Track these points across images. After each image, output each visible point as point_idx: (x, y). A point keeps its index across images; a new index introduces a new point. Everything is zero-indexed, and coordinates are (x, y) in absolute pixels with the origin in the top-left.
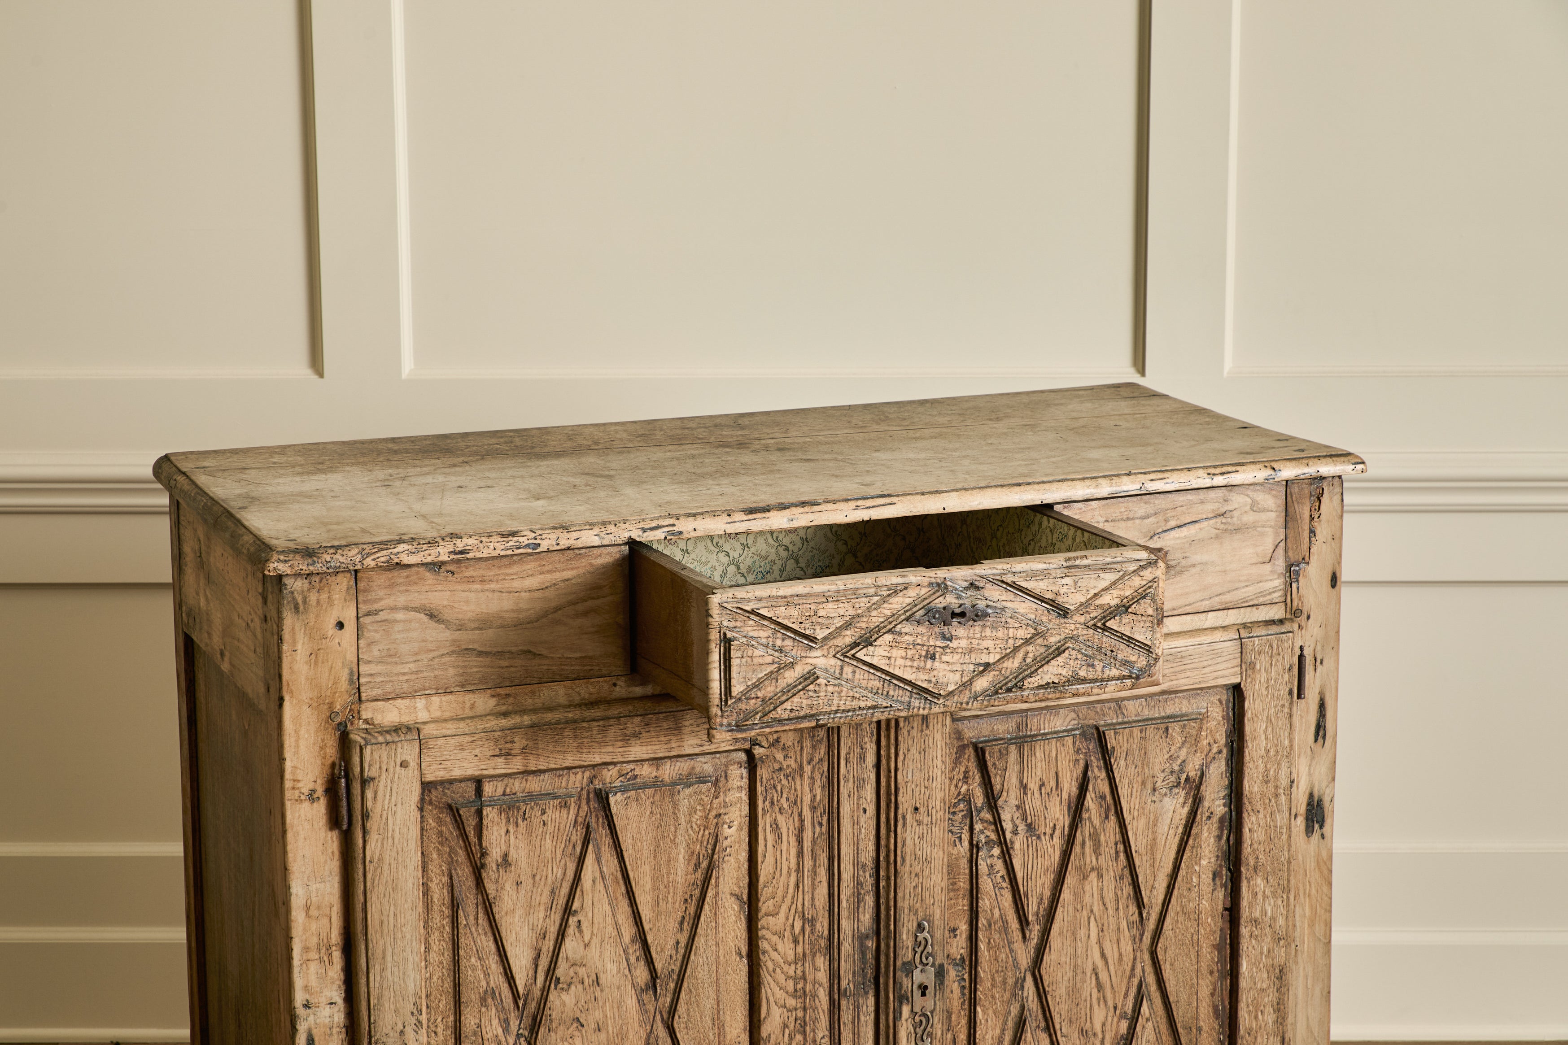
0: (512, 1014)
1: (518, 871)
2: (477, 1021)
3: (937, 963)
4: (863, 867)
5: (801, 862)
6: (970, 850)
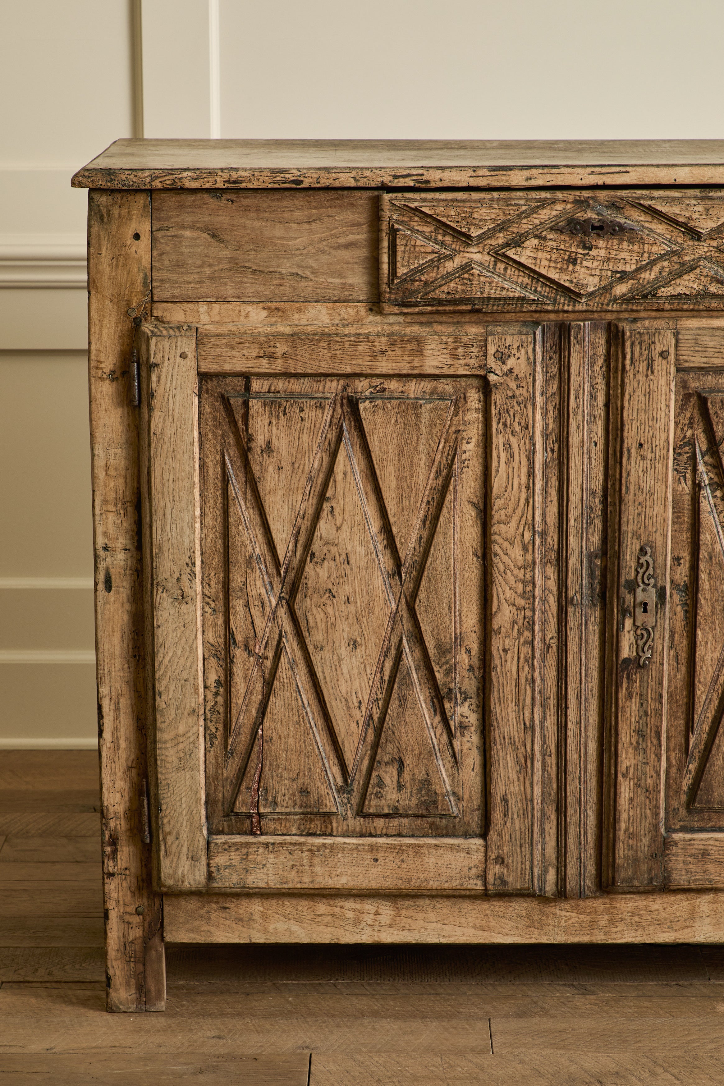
0: (276, 579)
1: (280, 457)
2: (243, 579)
3: (659, 585)
4: (593, 493)
5: (531, 481)
6: (694, 489)
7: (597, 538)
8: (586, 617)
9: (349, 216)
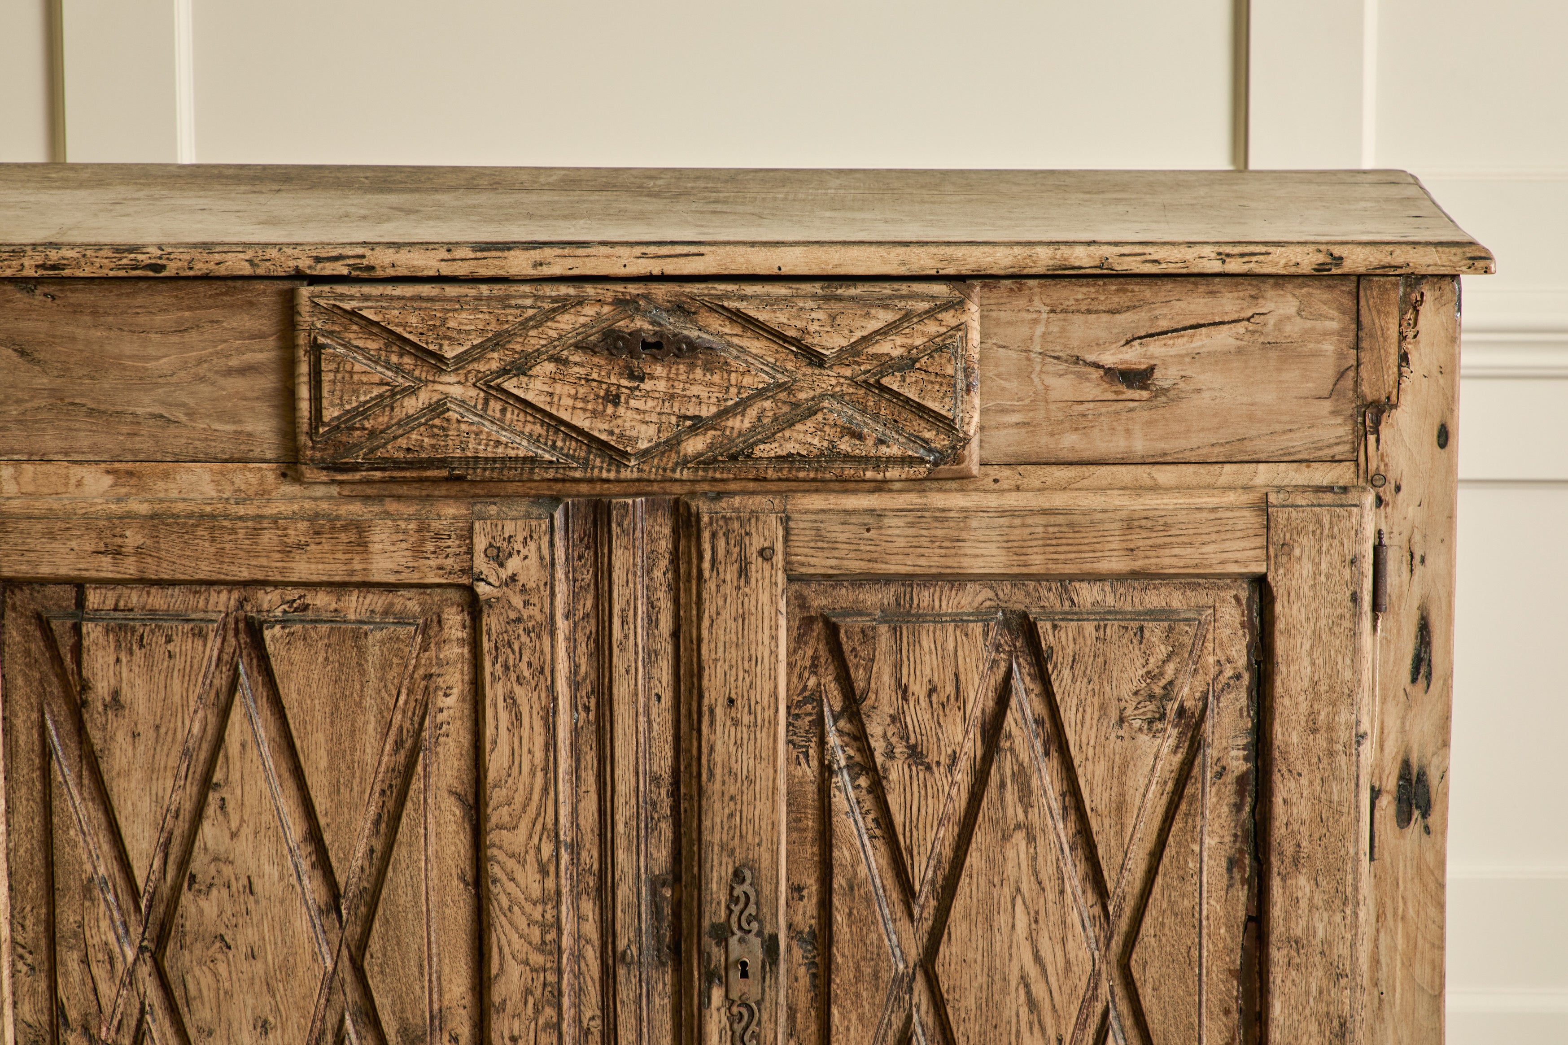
0: (132, 918)
1: (135, 717)
2: (78, 918)
3: (766, 932)
4: (656, 780)
5: (551, 759)
6: (821, 773)
7: (664, 853)
8: (648, 984)
9: (246, 321)
